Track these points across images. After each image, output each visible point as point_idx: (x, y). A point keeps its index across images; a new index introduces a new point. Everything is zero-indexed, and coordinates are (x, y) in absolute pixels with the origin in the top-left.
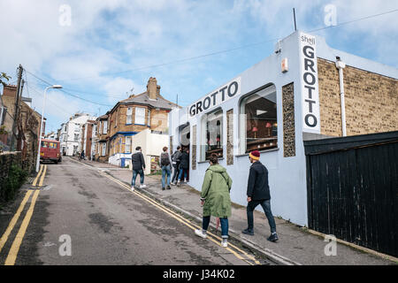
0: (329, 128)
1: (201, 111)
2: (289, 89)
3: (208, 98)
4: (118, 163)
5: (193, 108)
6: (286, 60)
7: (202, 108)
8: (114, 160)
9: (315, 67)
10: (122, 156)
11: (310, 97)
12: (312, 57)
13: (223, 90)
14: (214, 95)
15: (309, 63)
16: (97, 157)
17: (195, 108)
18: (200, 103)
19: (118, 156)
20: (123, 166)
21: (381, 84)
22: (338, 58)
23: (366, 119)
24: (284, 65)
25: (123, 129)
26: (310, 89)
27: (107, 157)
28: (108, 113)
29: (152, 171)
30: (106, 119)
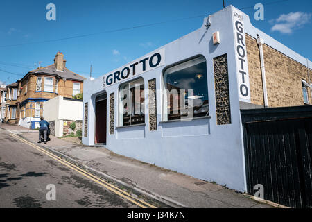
0: (256, 98)
1: (119, 80)
2: (222, 60)
3: (128, 69)
4: (29, 126)
5: (110, 78)
6: (218, 33)
7: (120, 77)
8: (25, 123)
9: (244, 41)
10: (33, 119)
11: (242, 69)
12: (242, 32)
13: (144, 61)
14: (134, 66)
15: (240, 37)
16: (6, 120)
17: (113, 77)
18: (118, 72)
19: (28, 119)
20: (33, 127)
21: (283, 61)
22: (258, 35)
23: (276, 90)
24: (215, 38)
25: (33, 96)
26: (242, 61)
27: (17, 120)
28: (18, 82)
29: (64, 134)
30: (16, 87)
